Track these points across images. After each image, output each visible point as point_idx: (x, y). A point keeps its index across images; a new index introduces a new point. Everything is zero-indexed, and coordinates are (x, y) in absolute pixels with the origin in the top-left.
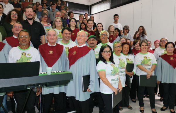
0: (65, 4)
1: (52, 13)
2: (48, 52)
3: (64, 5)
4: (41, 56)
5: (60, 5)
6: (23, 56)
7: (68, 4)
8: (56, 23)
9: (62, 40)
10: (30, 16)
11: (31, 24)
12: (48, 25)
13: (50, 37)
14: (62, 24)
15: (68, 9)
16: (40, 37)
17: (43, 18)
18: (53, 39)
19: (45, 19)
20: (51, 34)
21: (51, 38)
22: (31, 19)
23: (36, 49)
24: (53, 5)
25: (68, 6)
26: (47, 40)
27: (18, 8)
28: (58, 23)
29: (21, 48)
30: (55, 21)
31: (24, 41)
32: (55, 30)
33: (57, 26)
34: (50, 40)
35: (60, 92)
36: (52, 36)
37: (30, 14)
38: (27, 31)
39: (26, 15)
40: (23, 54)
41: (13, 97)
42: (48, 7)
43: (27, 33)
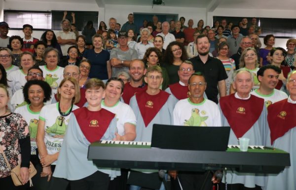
0: (255, 23)
1: (233, 41)
2: (236, 109)
3: (254, 25)
4: (222, 116)
5: (245, 27)
6: (195, 114)
7: (259, 23)
8: (246, 58)
9: (260, 89)
10: (204, 49)
11: (204, 62)
12: (229, 62)
13: (239, 84)
14: (257, 59)
15: (260, 30)
16: (217, 83)
17: (221, 51)
18: (246, 87)
19: (224, 53)
20: (242, 78)
21: (242, 86)
22: (204, 54)
23: (215, 103)
24: (235, 28)
25: (259, 25)
26: (235, 88)
27: (180, 38)
28: (249, 58)
29: (192, 101)
30: (245, 55)
31: (197, 91)
32: (249, 72)
33: (248, 63)
34: (239, 89)
35: (256, 185)
36: (244, 81)
37: (203, 47)
38: (201, 75)
39: (197, 49)
40: (194, 111)
41: (177, 179)
42: (228, 33)
43: (202, 78)
